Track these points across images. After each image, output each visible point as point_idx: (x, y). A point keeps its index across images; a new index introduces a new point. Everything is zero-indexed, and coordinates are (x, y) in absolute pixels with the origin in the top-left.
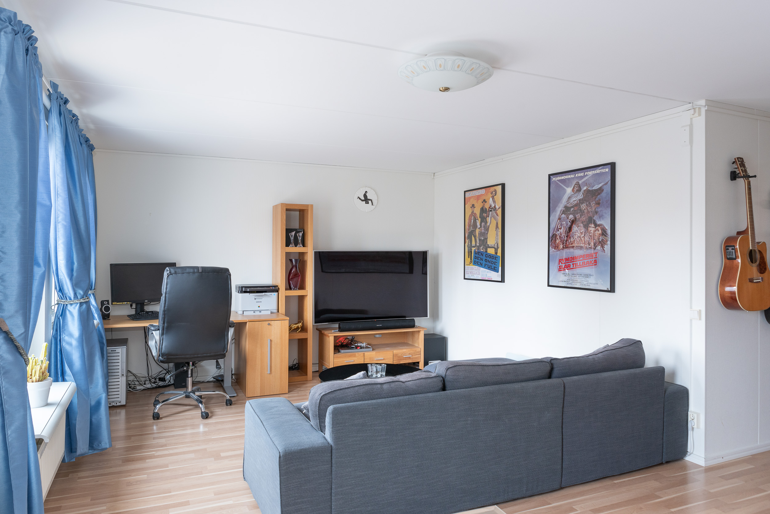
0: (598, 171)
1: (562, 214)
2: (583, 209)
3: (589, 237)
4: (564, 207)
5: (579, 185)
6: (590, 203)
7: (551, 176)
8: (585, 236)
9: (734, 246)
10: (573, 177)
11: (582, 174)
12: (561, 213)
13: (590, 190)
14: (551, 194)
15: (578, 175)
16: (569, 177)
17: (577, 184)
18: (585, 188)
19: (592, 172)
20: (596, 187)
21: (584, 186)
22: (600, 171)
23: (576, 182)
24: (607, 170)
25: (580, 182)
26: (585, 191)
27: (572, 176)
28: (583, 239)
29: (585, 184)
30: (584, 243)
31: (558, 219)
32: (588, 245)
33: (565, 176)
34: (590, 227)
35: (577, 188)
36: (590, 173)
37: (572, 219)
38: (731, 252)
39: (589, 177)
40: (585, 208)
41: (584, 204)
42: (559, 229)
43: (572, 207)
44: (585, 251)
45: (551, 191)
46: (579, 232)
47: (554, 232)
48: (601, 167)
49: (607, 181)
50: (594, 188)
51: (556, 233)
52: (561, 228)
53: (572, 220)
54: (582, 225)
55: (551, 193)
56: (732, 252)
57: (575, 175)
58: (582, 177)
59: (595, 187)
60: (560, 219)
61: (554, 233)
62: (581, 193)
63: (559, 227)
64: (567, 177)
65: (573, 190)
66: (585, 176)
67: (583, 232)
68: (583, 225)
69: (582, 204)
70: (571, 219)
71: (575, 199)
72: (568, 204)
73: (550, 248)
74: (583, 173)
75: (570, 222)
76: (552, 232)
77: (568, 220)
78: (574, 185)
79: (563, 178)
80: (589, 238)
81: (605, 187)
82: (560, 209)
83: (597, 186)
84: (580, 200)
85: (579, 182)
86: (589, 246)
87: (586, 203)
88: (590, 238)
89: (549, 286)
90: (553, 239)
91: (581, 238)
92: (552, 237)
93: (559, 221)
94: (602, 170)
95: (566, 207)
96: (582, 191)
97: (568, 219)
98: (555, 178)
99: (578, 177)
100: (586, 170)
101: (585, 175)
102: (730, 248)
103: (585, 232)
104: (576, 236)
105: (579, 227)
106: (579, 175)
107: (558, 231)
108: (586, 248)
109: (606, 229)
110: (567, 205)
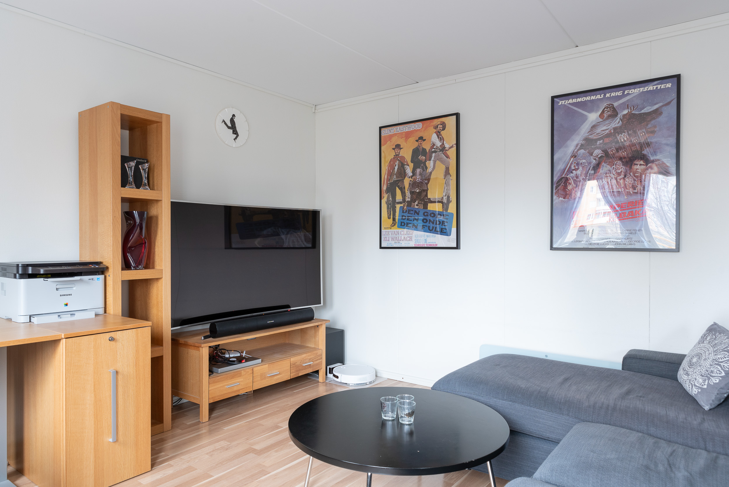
0: (652, 87)
1: (578, 150)
2: (622, 140)
3: (635, 178)
4: (584, 140)
5: (614, 108)
6: (635, 132)
7: (555, 99)
8: (625, 176)
10: (599, 97)
11: (619, 93)
12: (578, 148)
13: (636, 114)
14: (555, 124)
15: (610, 95)
16: (593, 98)
17: (610, 108)
18: (625, 112)
19: (639, 89)
20: (648, 109)
21: (624, 109)
22: (655, 87)
23: (607, 105)
24: (669, 85)
25: (616, 104)
26: (624, 116)
27: (598, 97)
28: (622, 181)
29: (626, 105)
30: (623, 187)
31: (572, 157)
32: (631, 189)
33: (583, 98)
34: (637, 164)
35: (609, 113)
36: (636, 91)
37: (600, 155)
39: (634, 97)
40: (626, 139)
41: (623, 134)
42: (574, 170)
43: (599, 139)
44: (626, 197)
45: (555, 118)
46: (614, 173)
47: (562, 175)
48: (656, 82)
49: (669, 100)
50: (643, 111)
51: (568, 177)
52: (578, 169)
53: (599, 156)
54: (619, 162)
55: (555, 122)
57: (605, 95)
58: (618, 98)
59: (645, 109)
60: (575, 156)
61: (563, 176)
62: (618, 119)
63: (573, 168)
64: (588, 98)
65: (601, 115)
66: (624, 96)
67: (621, 172)
68: (623, 162)
69: (619, 134)
70: (597, 156)
71: (605, 128)
72: (591, 135)
73: (555, 197)
74: (622, 92)
75: (595, 159)
76: (559, 174)
77: (592, 157)
78: (604, 109)
79: (579, 100)
80: (635, 180)
81: (665, 108)
82: (575, 143)
83: (650, 107)
84: (615, 129)
85: (613, 105)
86: (635, 191)
87: (628, 132)
88: (637, 180)
89: (552, 248)
90: (560, 185)
91: (618, 180)
92: (558, 182)
93: (572, 159)
94: (659, 86)
95: (586, 139)
96: (619, 116)
97: (592, 155)
98: (563, 102)
99: (610, 98)
100: (627, 87)
101: (625, 93)
103: (626, 171)
104: (608, 178)
105: (614, 166)
106: (613, 94)
107: (572, 172)
108: (629, 194)
109: (668, 166)
110: (590, 136)
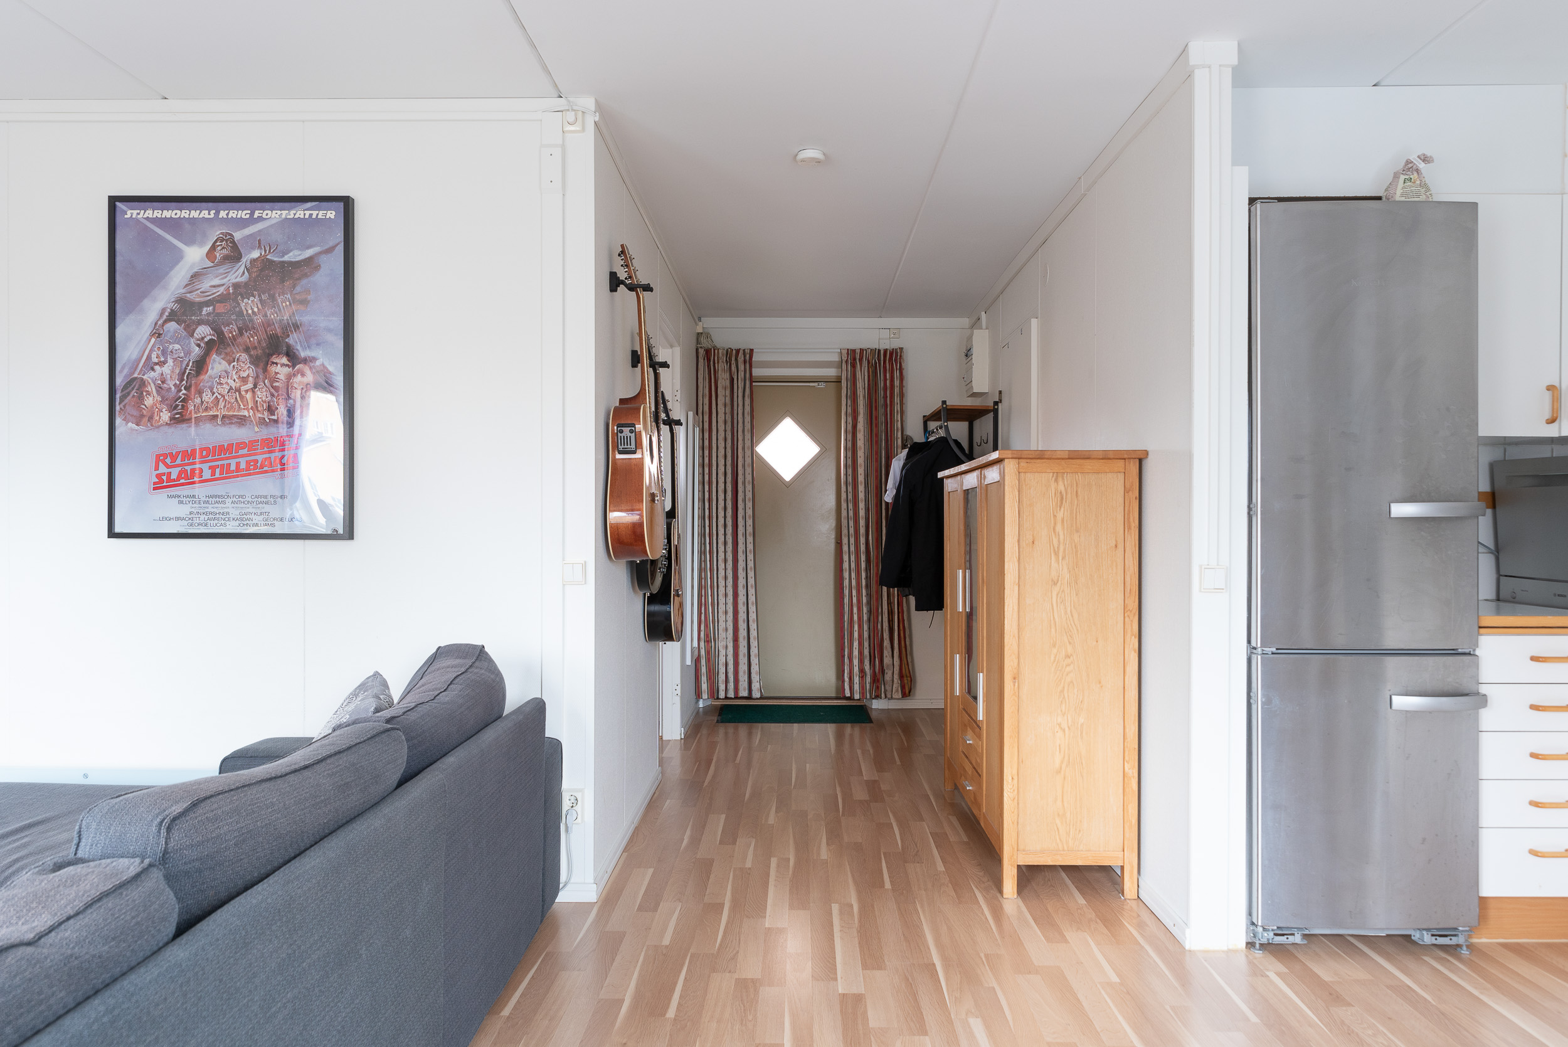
0: (302, 213)
1: (165, 322)
2: (250, 312)
3: (273, 390)
4: (176, 302)
5: (233, 242)
6: (273, 298)
7: (118, 204)
8: (255, 386)
9: (634, 425)
10: (207, 216)
11: (244, 214)
12: (165, 317)
13: (274, 261)
14: (118, 259)
15: (227, 214)
16: (195, 214)
17: (227, 241)
18: (255, 254)
19: (279, 212)
20: (294, 256)
21: (253, 248)
22: (308, 213)
23: (221, 233)
24: (331, 214)
25: (238, 236)
26: (253, 261)
27: (205, 214)
28: (249, 396)
29: (257, 241)
30: (252, 408)
31: (152, 335)
32: (266, 413)
33: (175, 212)
34: (277, 364)
35: (225, 252)
36: (274, 215)
37: (208, 338)
38: (627, 437)
39: (271, 226)
40: (256, 310)
41: (252, 298)
42: (156, 364)
43: (207, 304)
44: (256, 429)
45: (118, 246)
46: (235, 377)
47: (134, 373)
48: (309, 205)
49: (331, 244)
50: (286, 258)
51: (144, 377)
52: (164, 363)
53: (206, 340)
54: (244, 356)
55: (118, 254)
56: (630, 437)
57: (217, 213)
58: (242, 223)
59: (291, 254)
60: (160, 335)
61: (135, 375)
62: (241, 267)
63: (156, 360)
64: (185, 214)
65: (210, 254)
66: (252, 220)
67: (248, 376)
68: (250, 356)
69: (243, 298)
70: (203, 338)
71: (216, 282)
72: (190, 292)
73: (118, 421)
74: (249, 212)
75: (199, 345)
76: (126, 371)
77: (192, 340)
78: (216, 241)
79: (167, 214)
80: (272, 395)
81: (323, 258)
82: (158, 305)
83: (300, 252)
84: (236, 286)
85: (231, 235)
86: (273, 417)
87: (260, 296)
88: (276, 394)
89: (112, 534)
90: (129, 394)
91: (243, 393)
92: (125, 387)
93: (153, 340)
94: (315, 213)
95: (181, 301)
96: (244, 260)
97: (192, 336)
98: (135, 212)
99: (227, 221)
100: (258, 205)
101: (255, 216)
102: (626, 430)
103: (257, 377)
104: (224, 386)
105: (235, 363)
106: (233, 214)
107: (153, 369)
108: (262, 422)
109: (330, 373)
110: (188, 295)
